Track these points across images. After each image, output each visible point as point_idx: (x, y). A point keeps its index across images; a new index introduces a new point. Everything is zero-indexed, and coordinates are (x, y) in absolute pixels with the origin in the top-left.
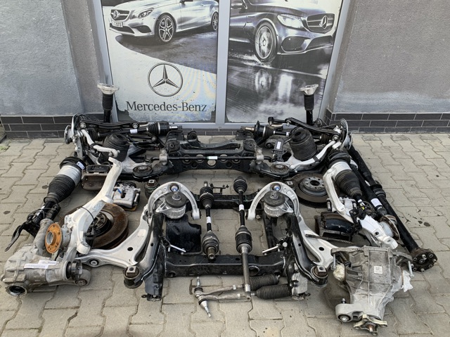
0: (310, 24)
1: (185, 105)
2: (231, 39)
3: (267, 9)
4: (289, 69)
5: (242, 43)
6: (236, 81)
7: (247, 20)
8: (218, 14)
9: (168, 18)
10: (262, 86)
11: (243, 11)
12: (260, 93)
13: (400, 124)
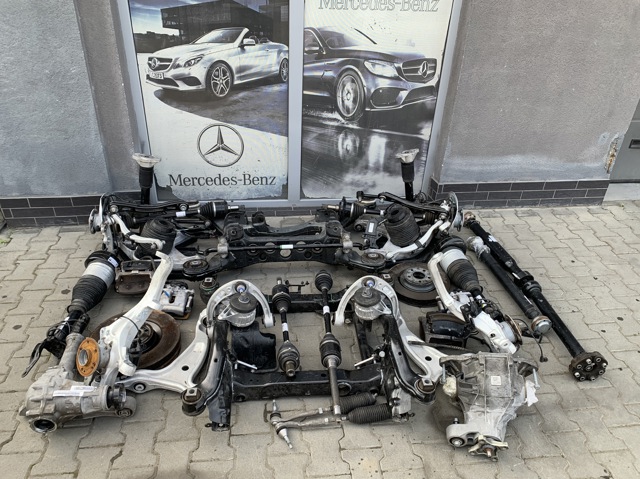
0: (406, 71)
1: (247, 177)
2: (305, 92)
3: (350, 54)
4: (382, 129)
5: (320, 97)
6: (313, 145)
7: (325, 68)
8: (288, 60)
9: (223, 67)
10: (347, 151)
11: (320, 57)
12: (344, 160)
13: (526, 195)
